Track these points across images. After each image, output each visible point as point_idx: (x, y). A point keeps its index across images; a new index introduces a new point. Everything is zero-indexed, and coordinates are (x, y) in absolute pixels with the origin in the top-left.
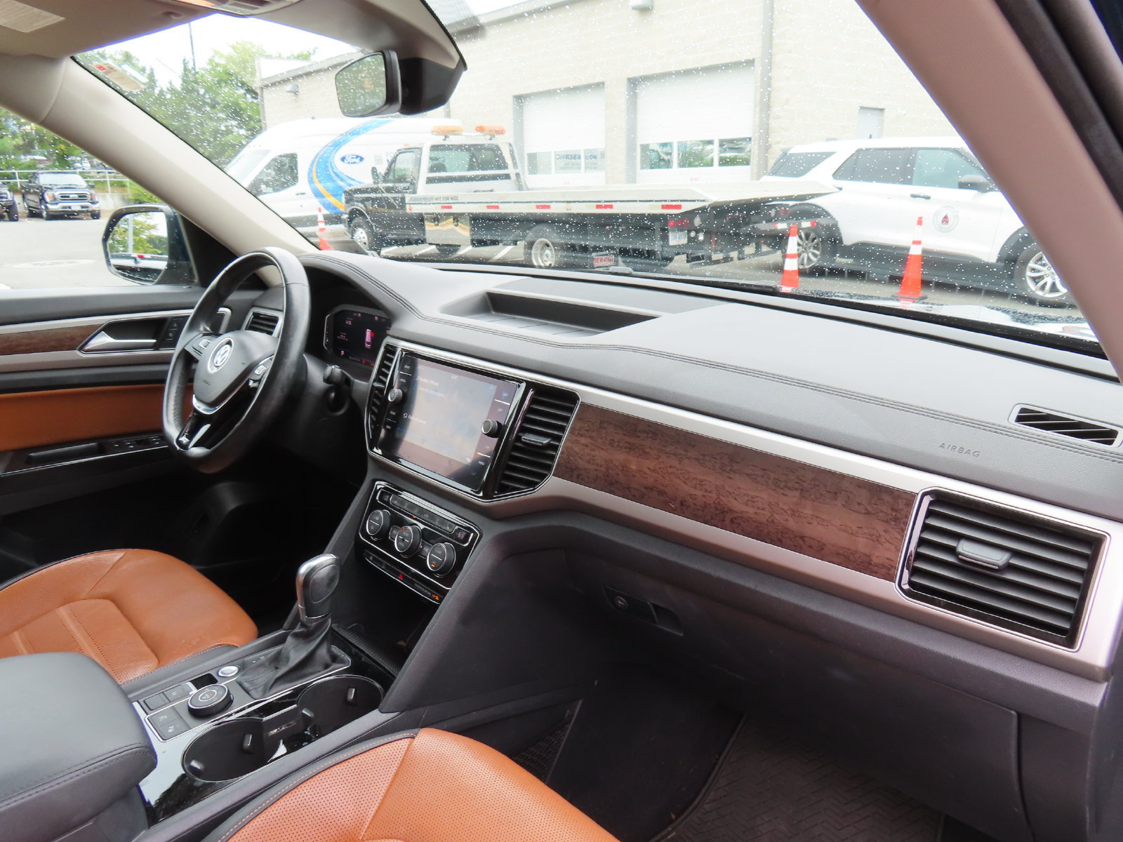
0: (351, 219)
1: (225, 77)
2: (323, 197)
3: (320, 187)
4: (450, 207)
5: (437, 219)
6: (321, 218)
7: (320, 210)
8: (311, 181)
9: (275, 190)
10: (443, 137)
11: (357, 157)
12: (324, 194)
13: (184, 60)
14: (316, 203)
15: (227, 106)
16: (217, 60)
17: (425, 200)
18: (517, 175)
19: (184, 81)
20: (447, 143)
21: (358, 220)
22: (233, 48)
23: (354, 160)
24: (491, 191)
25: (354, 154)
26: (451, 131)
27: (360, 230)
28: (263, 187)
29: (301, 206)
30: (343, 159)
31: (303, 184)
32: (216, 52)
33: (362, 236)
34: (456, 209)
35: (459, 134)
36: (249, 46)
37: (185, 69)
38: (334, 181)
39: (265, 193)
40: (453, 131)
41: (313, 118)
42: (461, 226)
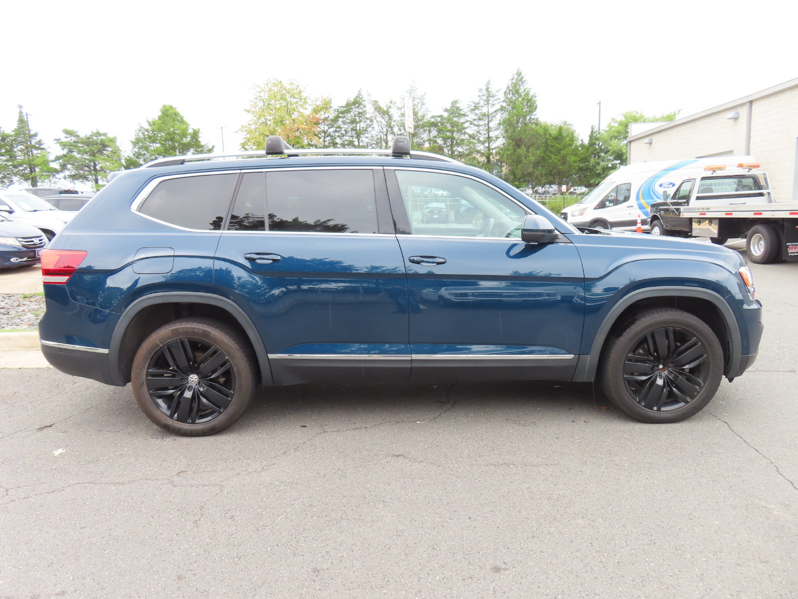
0: (652, 222)
1: (616, 134)
2: (644, 208)
3: (643, 201)
4: (705, 214)
5: (700, 221)
6: (639, 221)
7: (639, 216)
8: (638, 198)
9: (614, 205)
10: (712, 172)
11: (671, 184)
12: (645, 207)
13: (592, 126)
14: (639, 212)
15: (614, 152)
16: (612, 124)
17: (692, 210)
18: (769, 193)
19: (590, 139)
20: (715, 175)
21: (655, 222)
22: (624, 116)
23: (668, 186)
24: (744, 204)
25: (668, 181)
26: (718, 168)
27: (656, 228)
28: (607, 203)
29: (630, 214)
30: (661, 186)
31: (632, 201)
32: (613, 119)
33: (656, 231)
34: (708, 215)
35: (724, 170)
36: (635, 113)
37: (592, 132)
38: (653, 198)
39: (608, 207)
40: (720, 168)
41: (645, 162)
42: (713, 226)
